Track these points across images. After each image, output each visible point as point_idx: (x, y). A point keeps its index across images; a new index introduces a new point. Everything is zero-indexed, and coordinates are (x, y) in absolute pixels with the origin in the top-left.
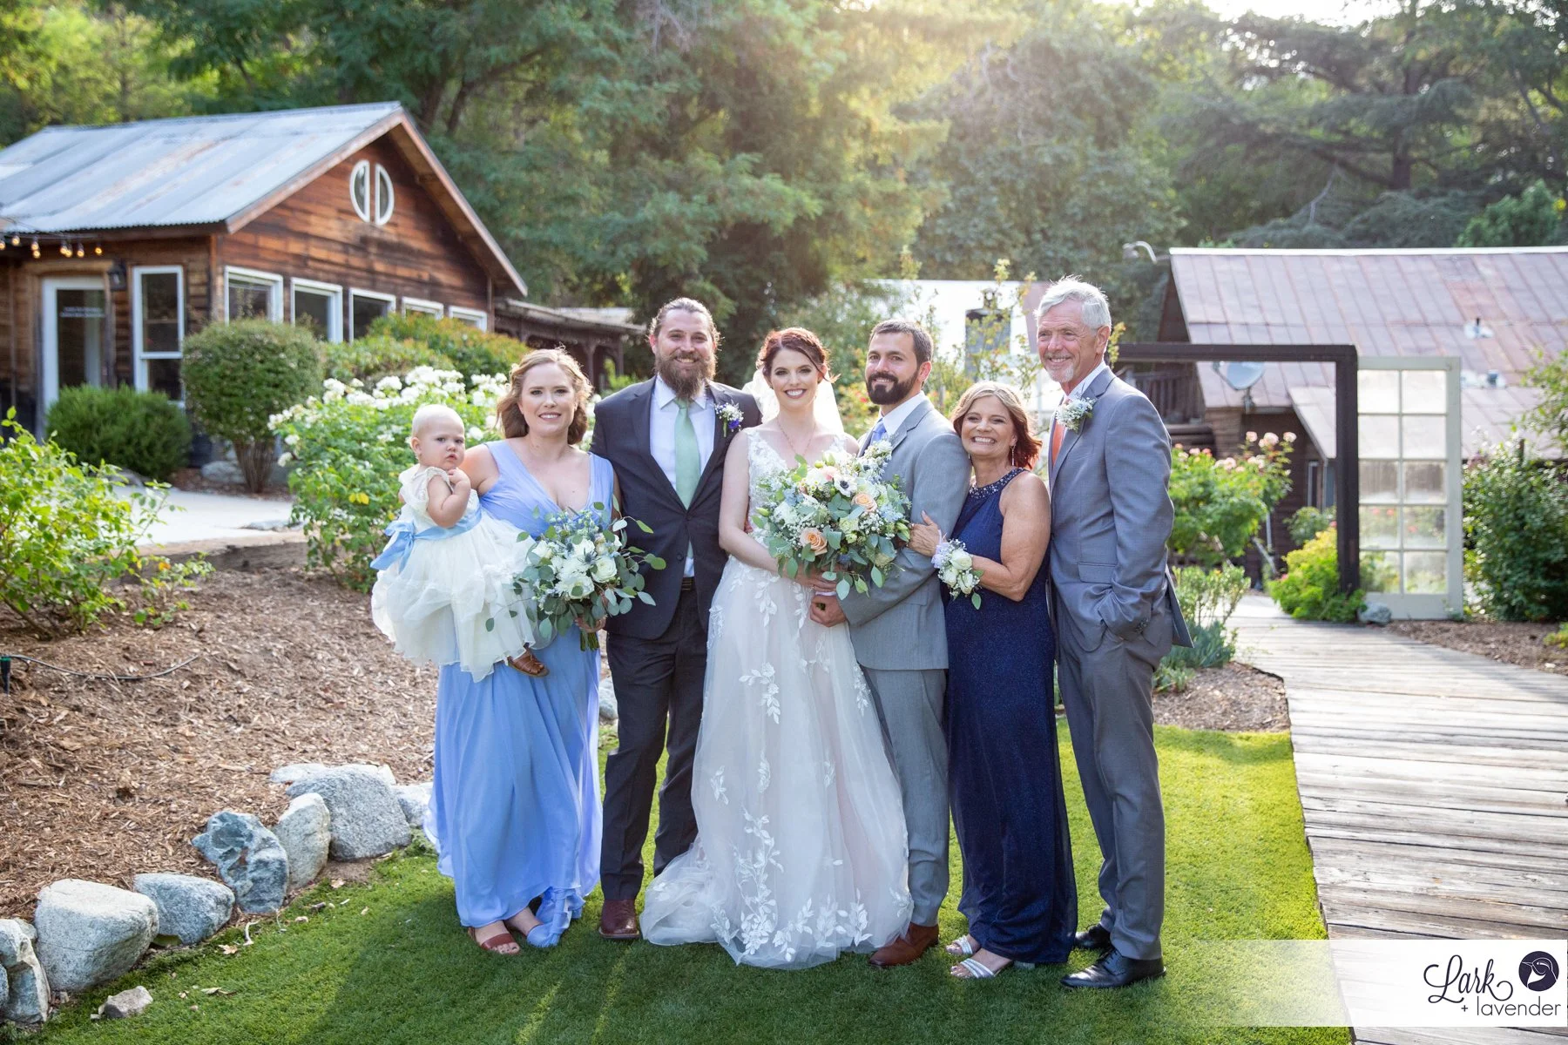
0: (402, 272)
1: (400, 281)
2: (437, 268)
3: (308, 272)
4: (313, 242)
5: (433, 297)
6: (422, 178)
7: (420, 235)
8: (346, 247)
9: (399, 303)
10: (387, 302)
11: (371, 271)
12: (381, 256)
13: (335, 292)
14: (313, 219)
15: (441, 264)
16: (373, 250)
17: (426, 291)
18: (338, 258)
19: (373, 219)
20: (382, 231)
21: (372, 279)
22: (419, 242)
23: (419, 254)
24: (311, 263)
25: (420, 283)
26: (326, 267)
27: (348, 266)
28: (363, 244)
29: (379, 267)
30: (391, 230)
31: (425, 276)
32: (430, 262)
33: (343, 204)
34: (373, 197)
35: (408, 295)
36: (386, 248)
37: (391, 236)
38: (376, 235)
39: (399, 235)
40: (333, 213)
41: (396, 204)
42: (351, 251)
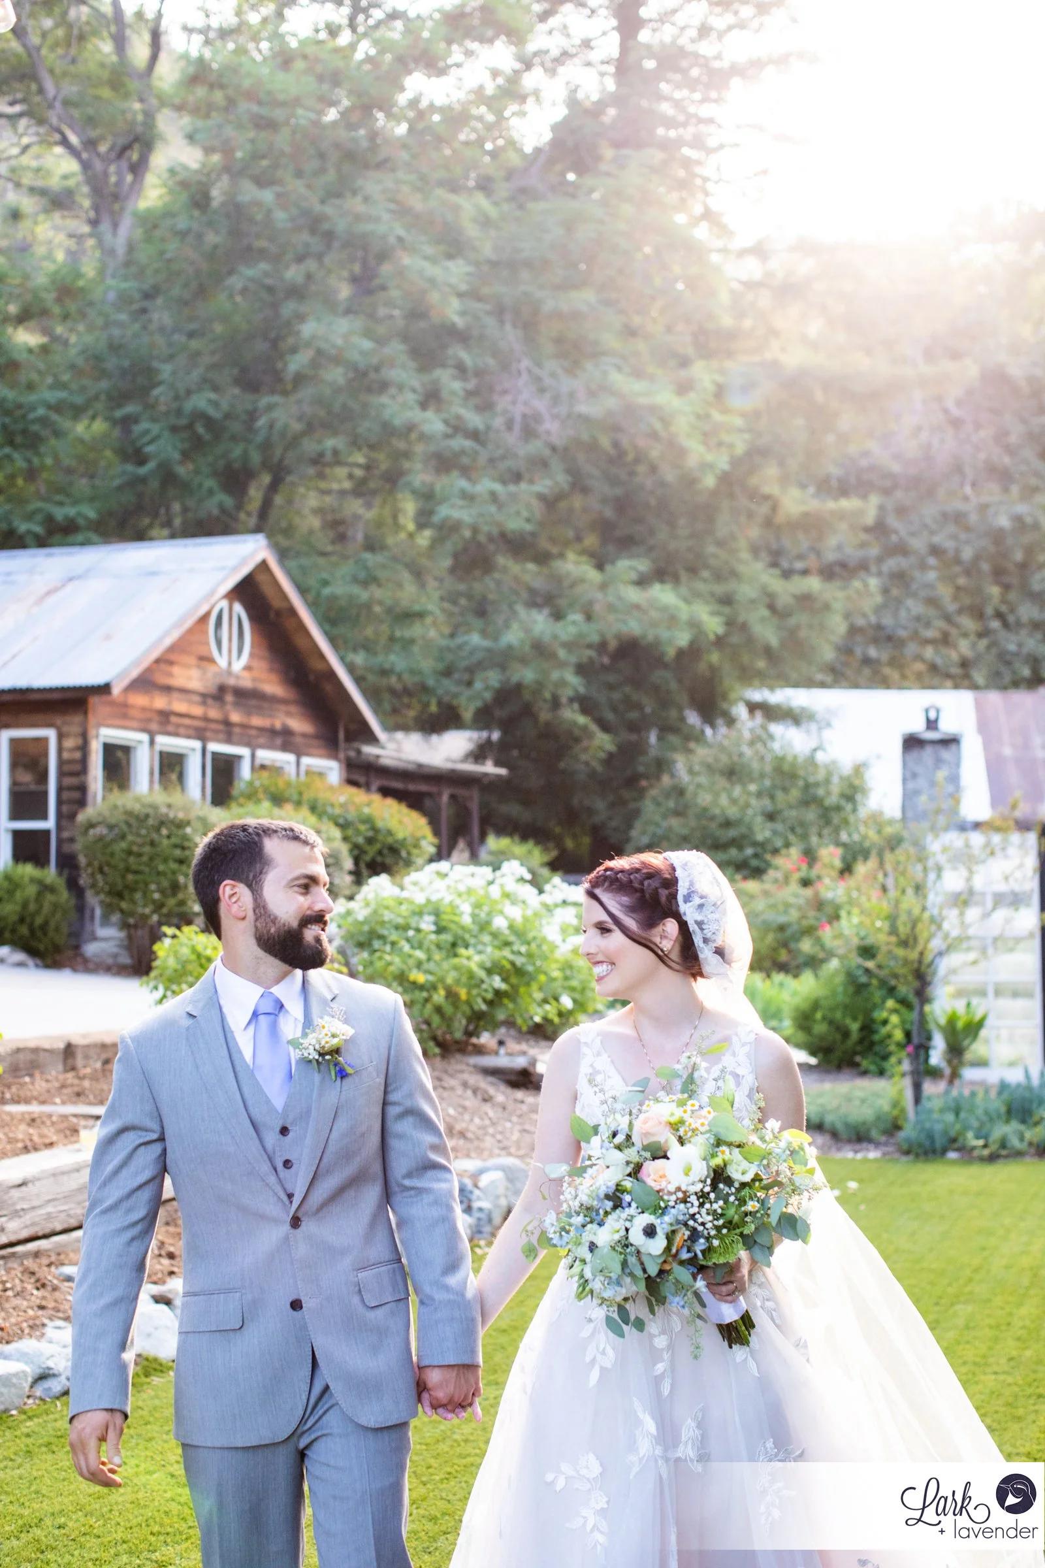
0: (257, 721)
1: (253, 732)
2: (289, 714)
3: (170, 728)
4: (176, 695)
5: (285, 748)
6: (278, 613)
7: (274, 677)
8: (205, 697)
9: (253, 756)
10: (239, 758)
11: (227, 723)
12: (236, 704)
13: (193, 750)
14: (176, 670)
15: (293, 709)
16: (229, 698)
17: (279, 741)
18: (198, 711)
19: (230, 664)
20: (238, 677)
21: (228, 731)
22: (273, 687)
23: (273, 700)
24: (173, 719)
25: (272, 732)
26: (187, 721)
27: (206, 719)
28: (220, 693)
29: (235, 717)
30: (246, 674)
31: (278, 725)
32: (283, 708)
33: (202, 651)
34: (230, 640)
35: (262, 747)
36: (244, 696)
37: (246, 683)
38: (232, 682)
39: (254, 680)
40: (192, 660)
41: (252, 646)
42: (210, 701)
